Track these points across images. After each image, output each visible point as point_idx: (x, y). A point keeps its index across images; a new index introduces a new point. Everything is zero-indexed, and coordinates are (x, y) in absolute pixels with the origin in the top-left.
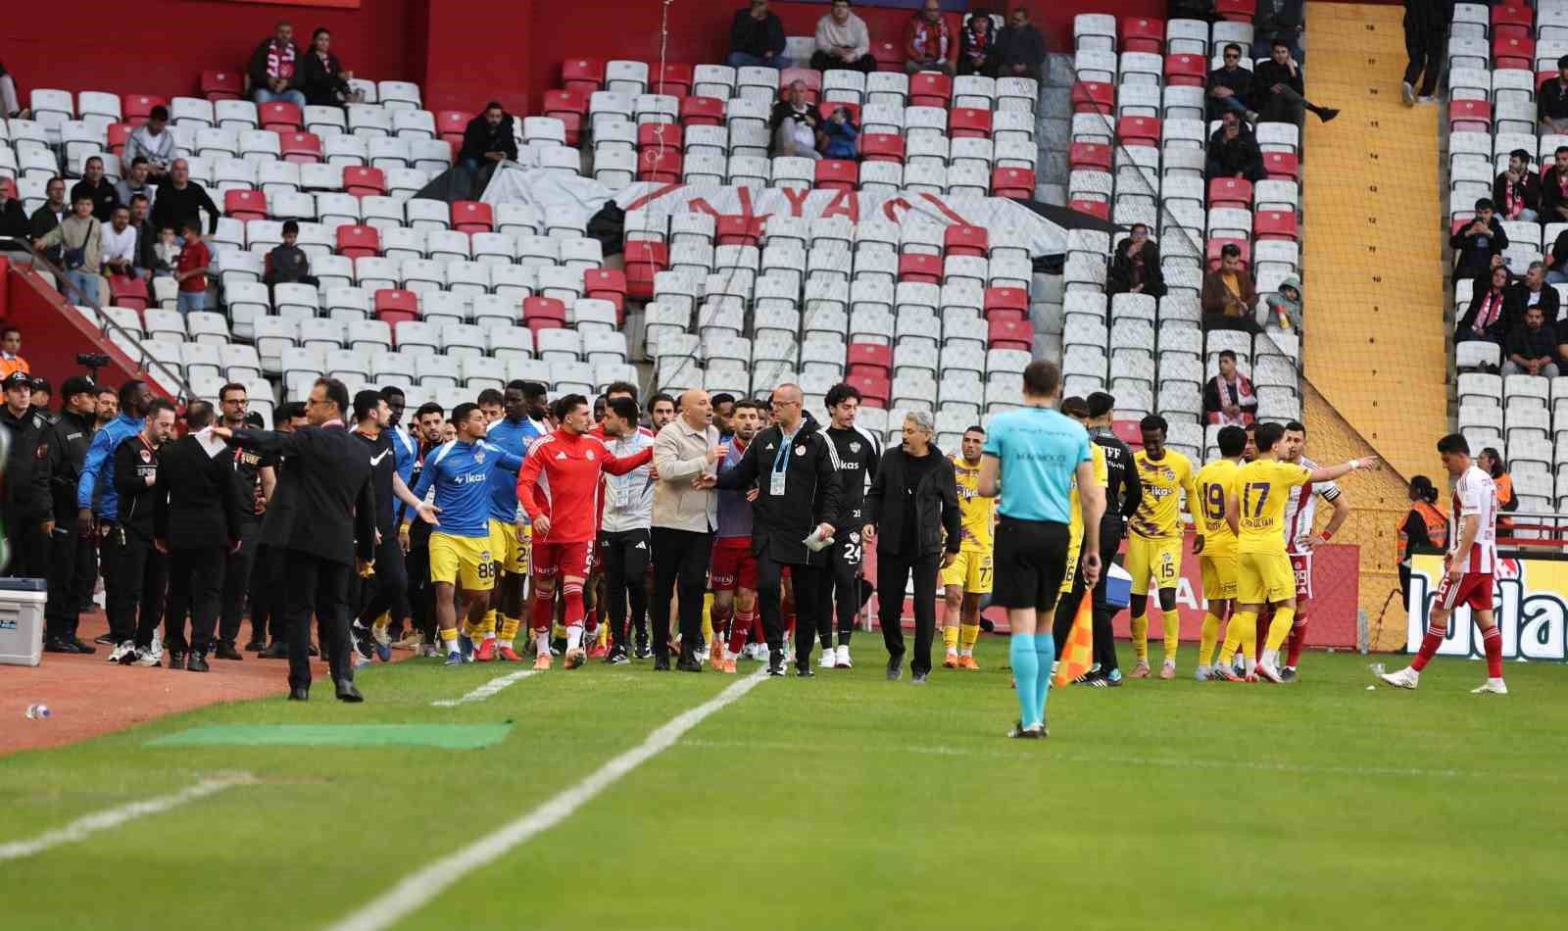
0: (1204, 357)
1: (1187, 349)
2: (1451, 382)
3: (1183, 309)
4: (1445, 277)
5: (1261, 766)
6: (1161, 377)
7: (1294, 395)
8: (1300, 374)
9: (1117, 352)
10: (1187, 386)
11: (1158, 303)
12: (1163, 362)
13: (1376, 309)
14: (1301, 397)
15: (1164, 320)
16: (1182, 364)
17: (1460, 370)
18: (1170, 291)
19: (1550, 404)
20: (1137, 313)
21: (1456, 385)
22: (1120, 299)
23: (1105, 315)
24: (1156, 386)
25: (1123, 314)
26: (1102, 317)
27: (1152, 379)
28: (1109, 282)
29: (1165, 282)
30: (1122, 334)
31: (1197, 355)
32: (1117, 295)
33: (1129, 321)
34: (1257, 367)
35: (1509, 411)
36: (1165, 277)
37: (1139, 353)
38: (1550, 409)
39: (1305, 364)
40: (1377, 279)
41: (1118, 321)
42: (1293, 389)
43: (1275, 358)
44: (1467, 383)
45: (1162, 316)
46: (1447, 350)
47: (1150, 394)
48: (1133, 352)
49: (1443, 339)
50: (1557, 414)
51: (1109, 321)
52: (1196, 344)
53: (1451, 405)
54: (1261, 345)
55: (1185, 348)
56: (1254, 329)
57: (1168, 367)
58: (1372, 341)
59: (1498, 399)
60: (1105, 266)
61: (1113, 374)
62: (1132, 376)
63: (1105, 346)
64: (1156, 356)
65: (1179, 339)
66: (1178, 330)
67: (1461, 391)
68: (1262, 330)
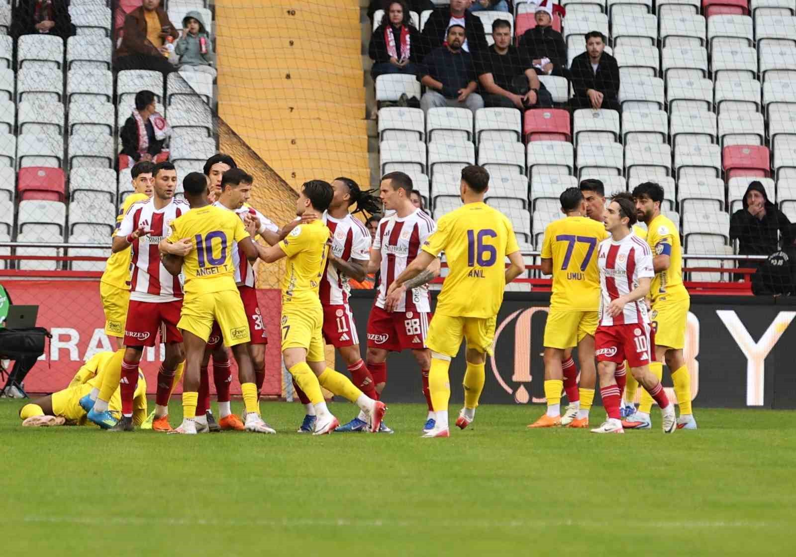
0: (115, 99)
1: (96, 92)
2: (371, 117)
3: (91, 49)
4: (362, 8)
5: (182, 522)
6: (71, 121)
7: (209, 136)
8: (215, 113)
9: (24, 96)
10: (97, 129)
11: (65, 45)
12: (72, 105)
13: (292, 43)
14: (216, 137)
15: (71, 62)
16: (92, 107)
17: (380, 104)
18: (79, 31)
19: (474, 137)
20: (44, 55)
21: (376, 120)
22: (26, 41)
23: (11, 59)
24: (66, 131)
25: (29, 57)
26: (8, 60)
27: (62, 123)
28: (13, 25)
29: (73, 22)
30: (29, 77)
31: (108, 97)
32: (22, 38)
33: (37, 64)
34: (169, 108)
35: (431, 146)
36: (72, 18)
37: (47, 96)
38: (474, 142)
39: (220, 103)
40: (292, 13)
41: (25, 63)
42: (208, 128)
43: (188, 98)
44: (387, 117)
45: (70, 58)
46: (366, 84)
47: (60, 139)
48: (40, 96)
49: (362, 72)
50: (482, 147)
51: (15, 64)
52: (106, 85)
53: (373, 141)
54: (174, 85)
55: (94, 90)
56: (165, 68)
57: (78, 111)
58: (288, 77)
59: (420, 133)
60: (10, 7)
61: (21, 119)
62: (40, 120)
63: (12, 90)
64: (65, 99)
65: (88, 80)
66: (86, 72)
67: (381, 127)
68: (175, 69)
